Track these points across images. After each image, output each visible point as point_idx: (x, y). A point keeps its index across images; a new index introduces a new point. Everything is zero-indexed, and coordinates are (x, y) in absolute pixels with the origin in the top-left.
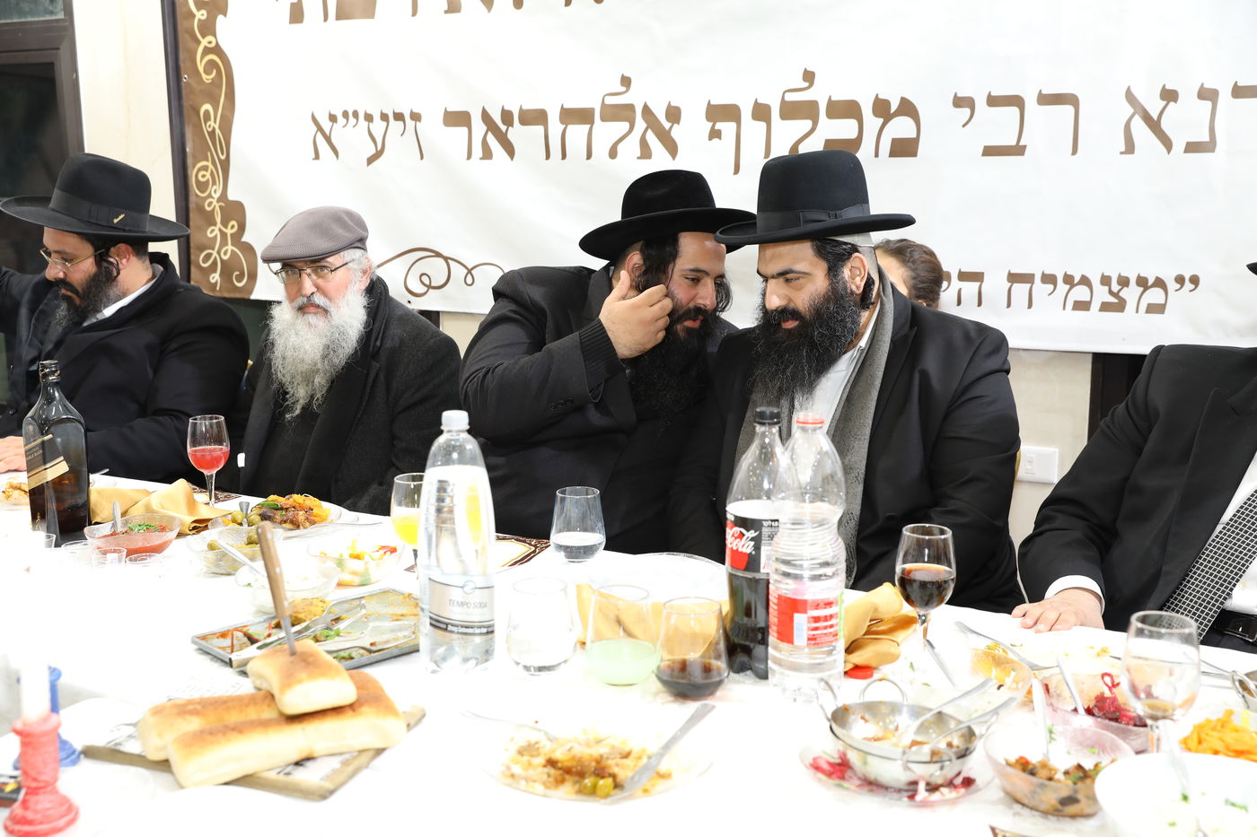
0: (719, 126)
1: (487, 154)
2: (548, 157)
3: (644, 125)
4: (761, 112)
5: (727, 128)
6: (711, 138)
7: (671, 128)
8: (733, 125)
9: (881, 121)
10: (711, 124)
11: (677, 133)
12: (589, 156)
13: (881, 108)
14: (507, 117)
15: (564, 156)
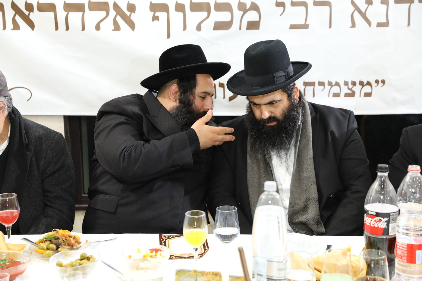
0: (157, 14)
1: (16, 26)
2: (57, 28)
3: (115, 13)
4: (180, 8)
5: (162, 15)
6: (153, 20)
7: (130, 15)
8: (165, 14)
9: (242, 13)
10: (153, 13)
11: (134, 17)
12: (83, 28)
13: (242, 7)
14: (29, 7)
15: (67, 28)
